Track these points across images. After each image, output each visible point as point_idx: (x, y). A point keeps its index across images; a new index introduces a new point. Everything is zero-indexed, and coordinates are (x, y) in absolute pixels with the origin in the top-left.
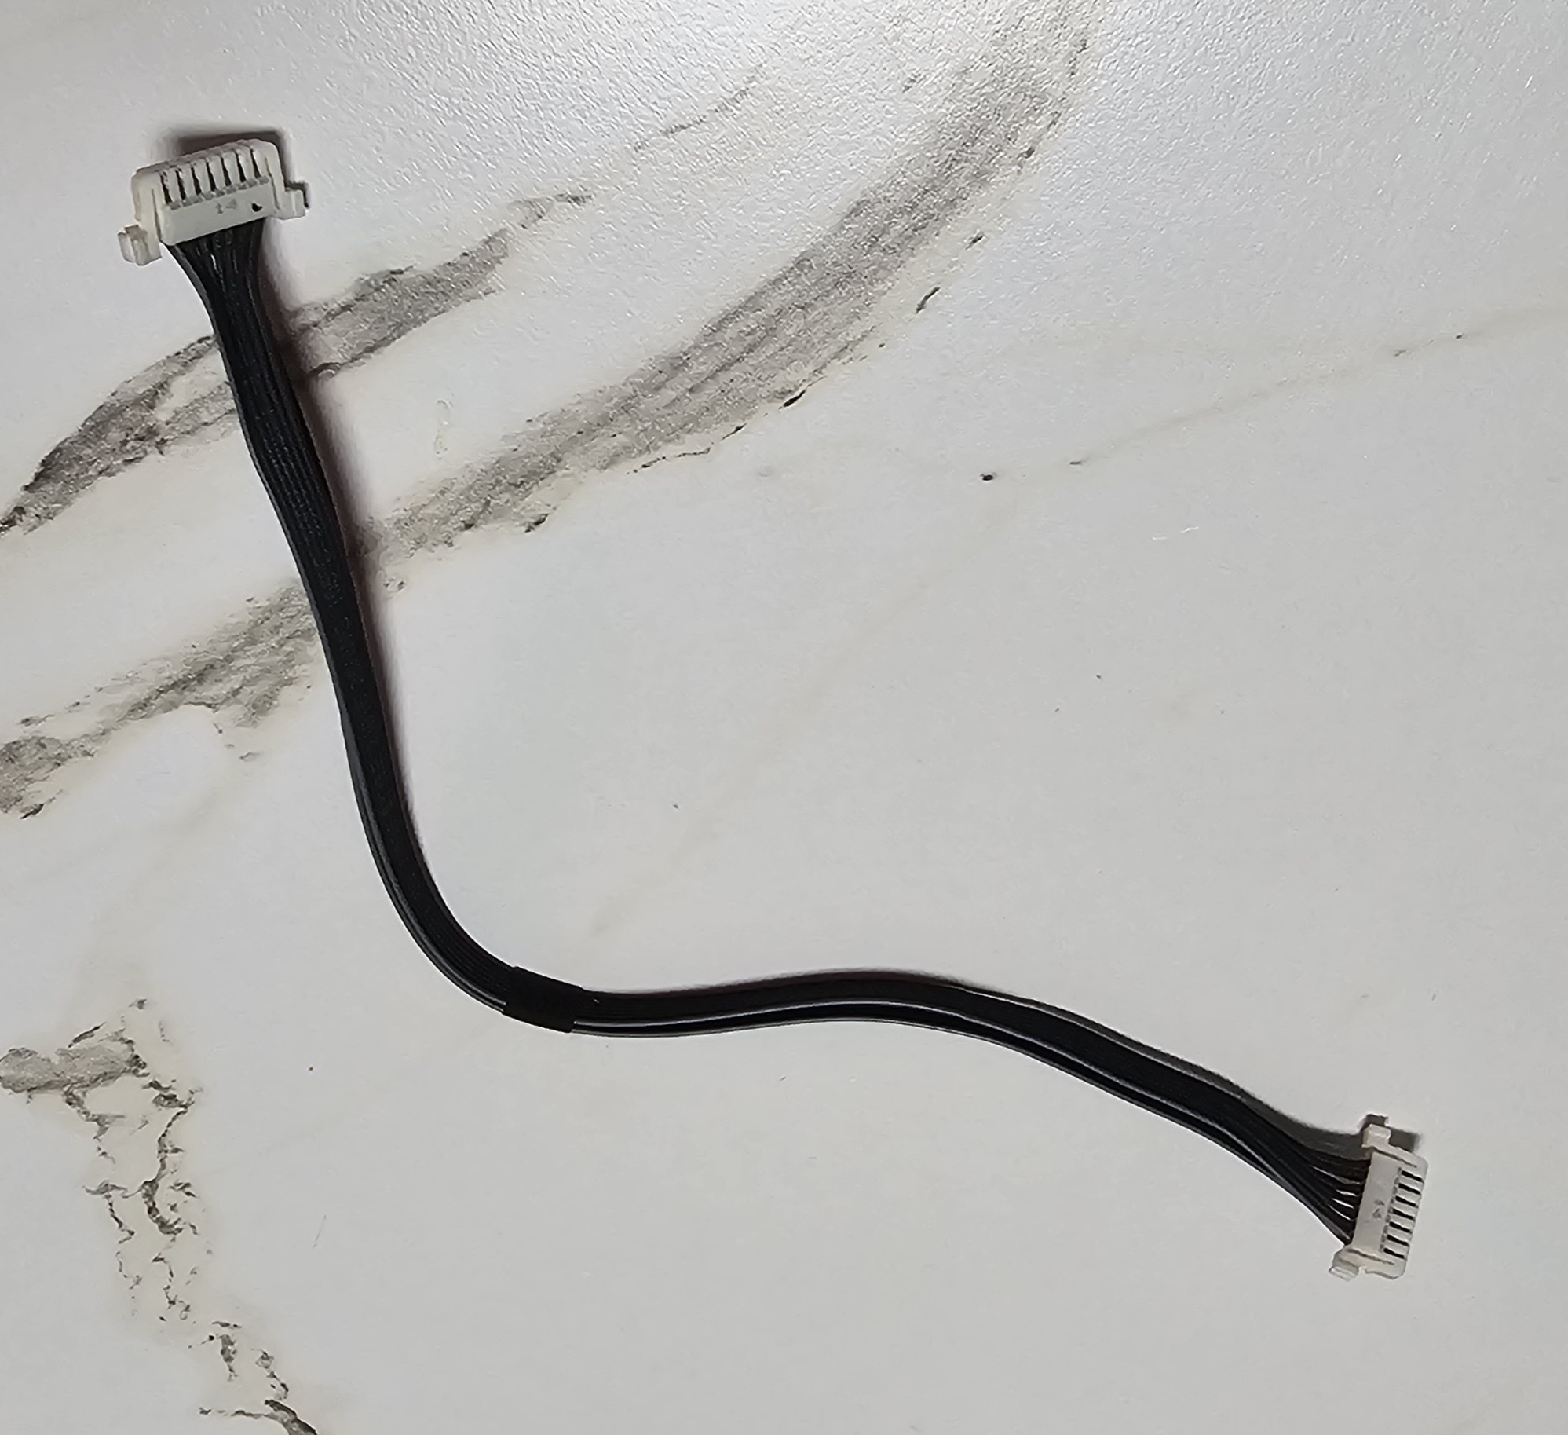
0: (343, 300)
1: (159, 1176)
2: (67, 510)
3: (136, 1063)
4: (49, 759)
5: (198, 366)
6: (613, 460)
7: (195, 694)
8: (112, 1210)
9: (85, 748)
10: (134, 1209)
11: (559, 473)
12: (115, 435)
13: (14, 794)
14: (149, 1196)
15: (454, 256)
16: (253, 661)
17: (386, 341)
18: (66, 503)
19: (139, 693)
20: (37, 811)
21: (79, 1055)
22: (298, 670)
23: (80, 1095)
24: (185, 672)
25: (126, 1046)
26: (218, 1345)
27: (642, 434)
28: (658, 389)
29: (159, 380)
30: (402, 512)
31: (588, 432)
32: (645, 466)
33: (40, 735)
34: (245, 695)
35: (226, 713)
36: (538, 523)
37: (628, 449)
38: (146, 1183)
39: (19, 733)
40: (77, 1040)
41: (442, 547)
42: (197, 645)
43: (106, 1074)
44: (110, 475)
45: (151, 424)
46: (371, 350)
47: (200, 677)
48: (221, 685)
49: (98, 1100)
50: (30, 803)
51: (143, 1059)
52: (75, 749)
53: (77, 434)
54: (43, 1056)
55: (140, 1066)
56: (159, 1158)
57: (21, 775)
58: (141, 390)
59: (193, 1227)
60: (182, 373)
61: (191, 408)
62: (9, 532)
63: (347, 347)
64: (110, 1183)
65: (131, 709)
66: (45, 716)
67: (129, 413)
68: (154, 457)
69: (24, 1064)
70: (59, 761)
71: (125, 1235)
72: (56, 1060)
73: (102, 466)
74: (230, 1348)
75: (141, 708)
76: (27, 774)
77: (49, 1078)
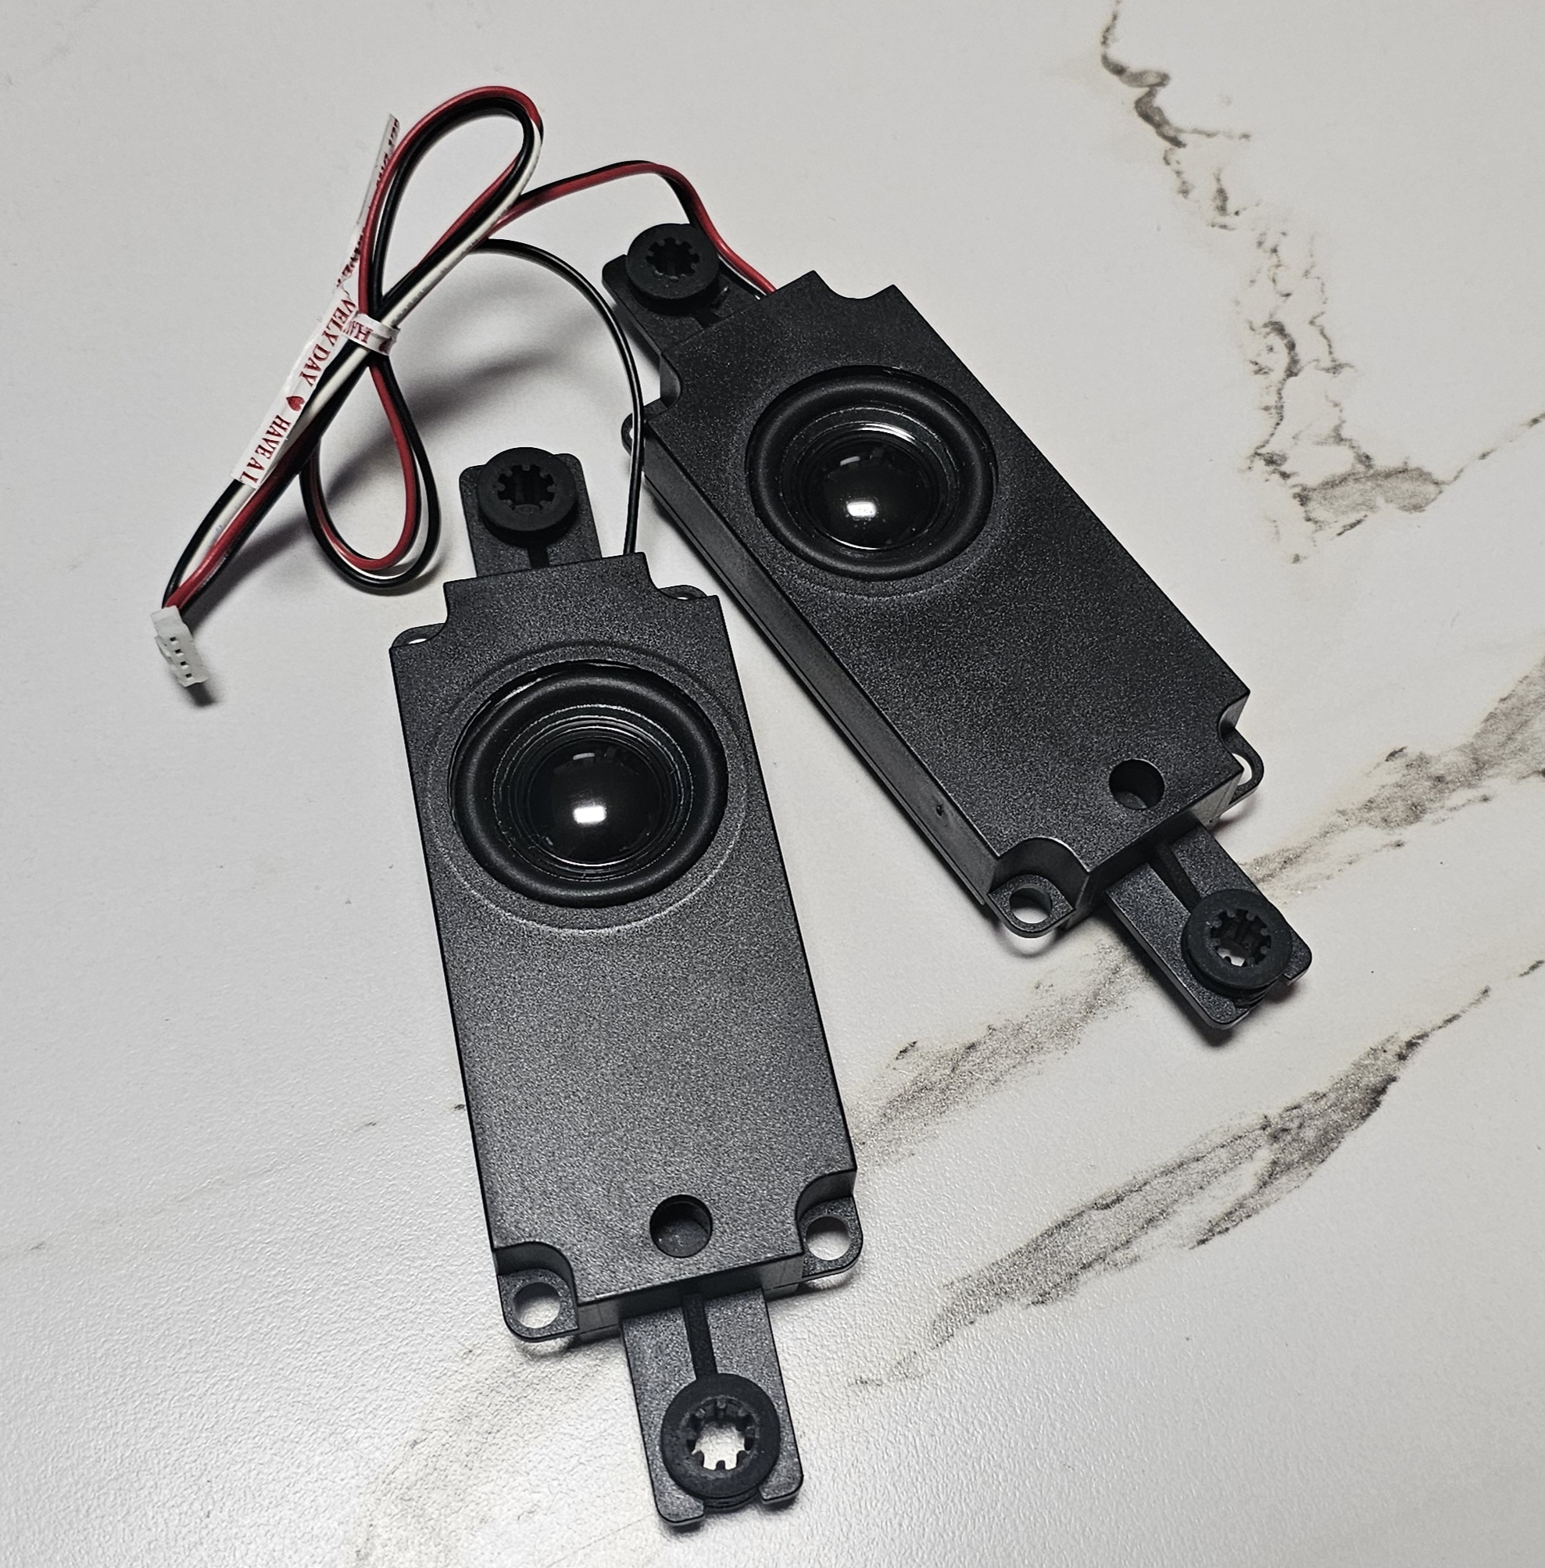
0: (1090, 1274)
1: (1283, 383)
2: (1356, 1058)
3: (1303, 499)
4: (1378, 807)
8: (1330, 346)
9: (1343, 818)
10: (1309, 347)
12: (1309, 1134)
13: (1413, 771)
14: (1294, 361)
15: (982, 1320)
17: (1049, 1233)
18: (1359, 1066)
20: (1392, 755)
21: (1355, 508)
23: (1358, 466)
25: (1313, 515)
26: (1231, 206)
29: (1267, 1190)
30: (1034, 1059)
33: (1387, 830)
36: (905, 1051)
38: (1296, 375)
39: (1408, 833)
40: (1359, 522)
41: (997, 1025)
43: (1332, 487)
44: (1316, 1093)
45: (1275, 1144)
46: (1064, 1224)
49: (1341, 461)
50: (1399, 762)
51: (1296, 502)
52: (1354, 817)
53: (1345, 1134)
54: (1391, 505)
55: (1299, 495)
56: (1283, 400)
57: (1406, 791)
58: (1284, 1179)
59: (1253, 330)
60: (1245, 1198)
61: (1237, 1162)
62: (1412, 1035)
63: (1087, 1226)
64: (1331, 375)
65: (1299, 859)
66: (1381, 850)
67: (1296, 1157)
68: (1273, 1113)
69: (1411, 497)
70: (1370, 805)
71: (1318, 321)
72: (1380, 501)
73: (1323, 1103)
74: (1219, 203)
75: (1291, 859)
76: (1400, 792)
77: (1387, 484)
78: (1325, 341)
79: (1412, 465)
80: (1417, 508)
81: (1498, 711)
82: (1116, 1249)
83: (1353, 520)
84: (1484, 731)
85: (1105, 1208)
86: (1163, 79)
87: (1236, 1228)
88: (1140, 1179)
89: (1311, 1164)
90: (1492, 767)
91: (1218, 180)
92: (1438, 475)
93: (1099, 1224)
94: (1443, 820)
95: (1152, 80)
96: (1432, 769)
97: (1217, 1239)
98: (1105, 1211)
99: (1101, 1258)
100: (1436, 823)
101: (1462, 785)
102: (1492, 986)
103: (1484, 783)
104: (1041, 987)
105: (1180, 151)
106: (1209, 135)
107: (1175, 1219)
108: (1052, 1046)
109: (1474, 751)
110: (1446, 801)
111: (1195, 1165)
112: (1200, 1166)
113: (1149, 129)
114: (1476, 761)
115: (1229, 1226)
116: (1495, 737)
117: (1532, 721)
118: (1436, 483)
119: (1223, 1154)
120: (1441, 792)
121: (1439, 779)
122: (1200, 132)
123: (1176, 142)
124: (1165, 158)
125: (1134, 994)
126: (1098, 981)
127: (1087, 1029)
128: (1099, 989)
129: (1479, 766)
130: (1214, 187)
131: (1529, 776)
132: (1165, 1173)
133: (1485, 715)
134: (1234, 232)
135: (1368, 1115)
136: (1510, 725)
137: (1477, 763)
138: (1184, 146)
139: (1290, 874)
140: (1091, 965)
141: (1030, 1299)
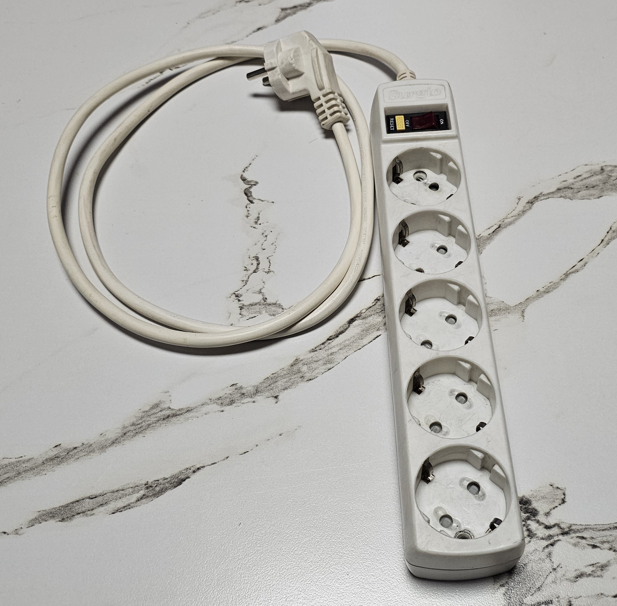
0: (79, 516)
1: (251, 274)
2: (181, 470)
3: (241, 308)
4: (222, 399)
5: (126, 504)
6: (29, 460)
7: (172, 412)
8: (270, 265)
9: (210, 401)
10: (264, 264)
11: (45, 458)
12: (157, 489)
13: (236, 391)
14: (257, 268)
15: (44, 523)
16: (152, 419)
17: (73, 503)
18: (181, 472)
19: (188, 415)
20: (233, 385)
21: (255, 313)
22: (141, 415)
23: (262, 301)
24: (172, 419)
25: (242, 313)
26: (259, 222)
27: (18, 466)
28: (8, 478)
29: (138, 502)
30: (91, 455)
31: (32, 469)
32: (22, 457)
33: (221, 407)
34: (159, 409)
35: (166, 406)
36: (56, 446)
37: (24, 463)
38: (256, 272)
39: (227, 408)
40: (255, 317)
41: (85, 443)
42: (165, 426)
43: (252, 306)
44: (165, 478)
45: (147, 490)
46: (77, 501)
47: (168, 417)
48: (164, 414)
49: (258, 298)
50: (234, 387)
51: (239, 309)
52: (213, 401)
53: (168, 491)
55: (241, 307)
56: (249, 279)
57: (232, 396)
58: (144, 500)
59: (249, 258)
60: (131, 503)
61: (134, 493)
62: (200, 466)
63: (84, 503)
64: (267, 273)
65: (192, 411)
66: (217, 412)
67: (151, 494)
68: (150, 481)
69: (273, 312)
70: (219, 398)
71: (269, 258)
72: (264, 312)
73: (166, 481)
74: (256, 221)
75: (189, 410)
76: (230, 396)
77: (268, 307)
79: (279, 303)
80: (274, 315)
81: (270, 377)
82: (89, 511)
83: (254, 316)
84: (263, 382)
85: (91, 499)
86: (256, 184)
87: (125, 511)
88: (105, 493)
90: (261, 393)
91: (259, 214)
92: (283, 307)
93: (87, 503)
94: (239, 406)
95: (253, 183)
96: (242, 391)
97: (118, 513)
99: (83, 512)
100: (236, 406)
101: (249, 396)
102: (230, 456)
103: (256, 397)
104: (102, 435)
105: (252, 205)
106: (263, 201)
107: (109, 505)
108: (97, 452)
109: (257, 387)
110: (242, 401)
111: (121, 492)
112: (123, 492)
113: (246, 197)
114: (257, 390)
115: (123, 510)
116: (265, 384)
117: (279, 382)
119: (131, 490)
120: (242, 398)
121: (243, 394)
122: (260, 200)
123: (252, 202)
124: (246, 206)
125: (127, 442)
126: (118, 436)
127: (109, 449)
128: (118, 438)
130: (257, 216)
131: (270, 397)
132: (112, 492)
133: (266, 377)
134: (256, 230)
135: (177, 487)
136: (272, 382)
138: (254, 203)
139: (187, 415)
140: (119, 431)
141: (59, 520)
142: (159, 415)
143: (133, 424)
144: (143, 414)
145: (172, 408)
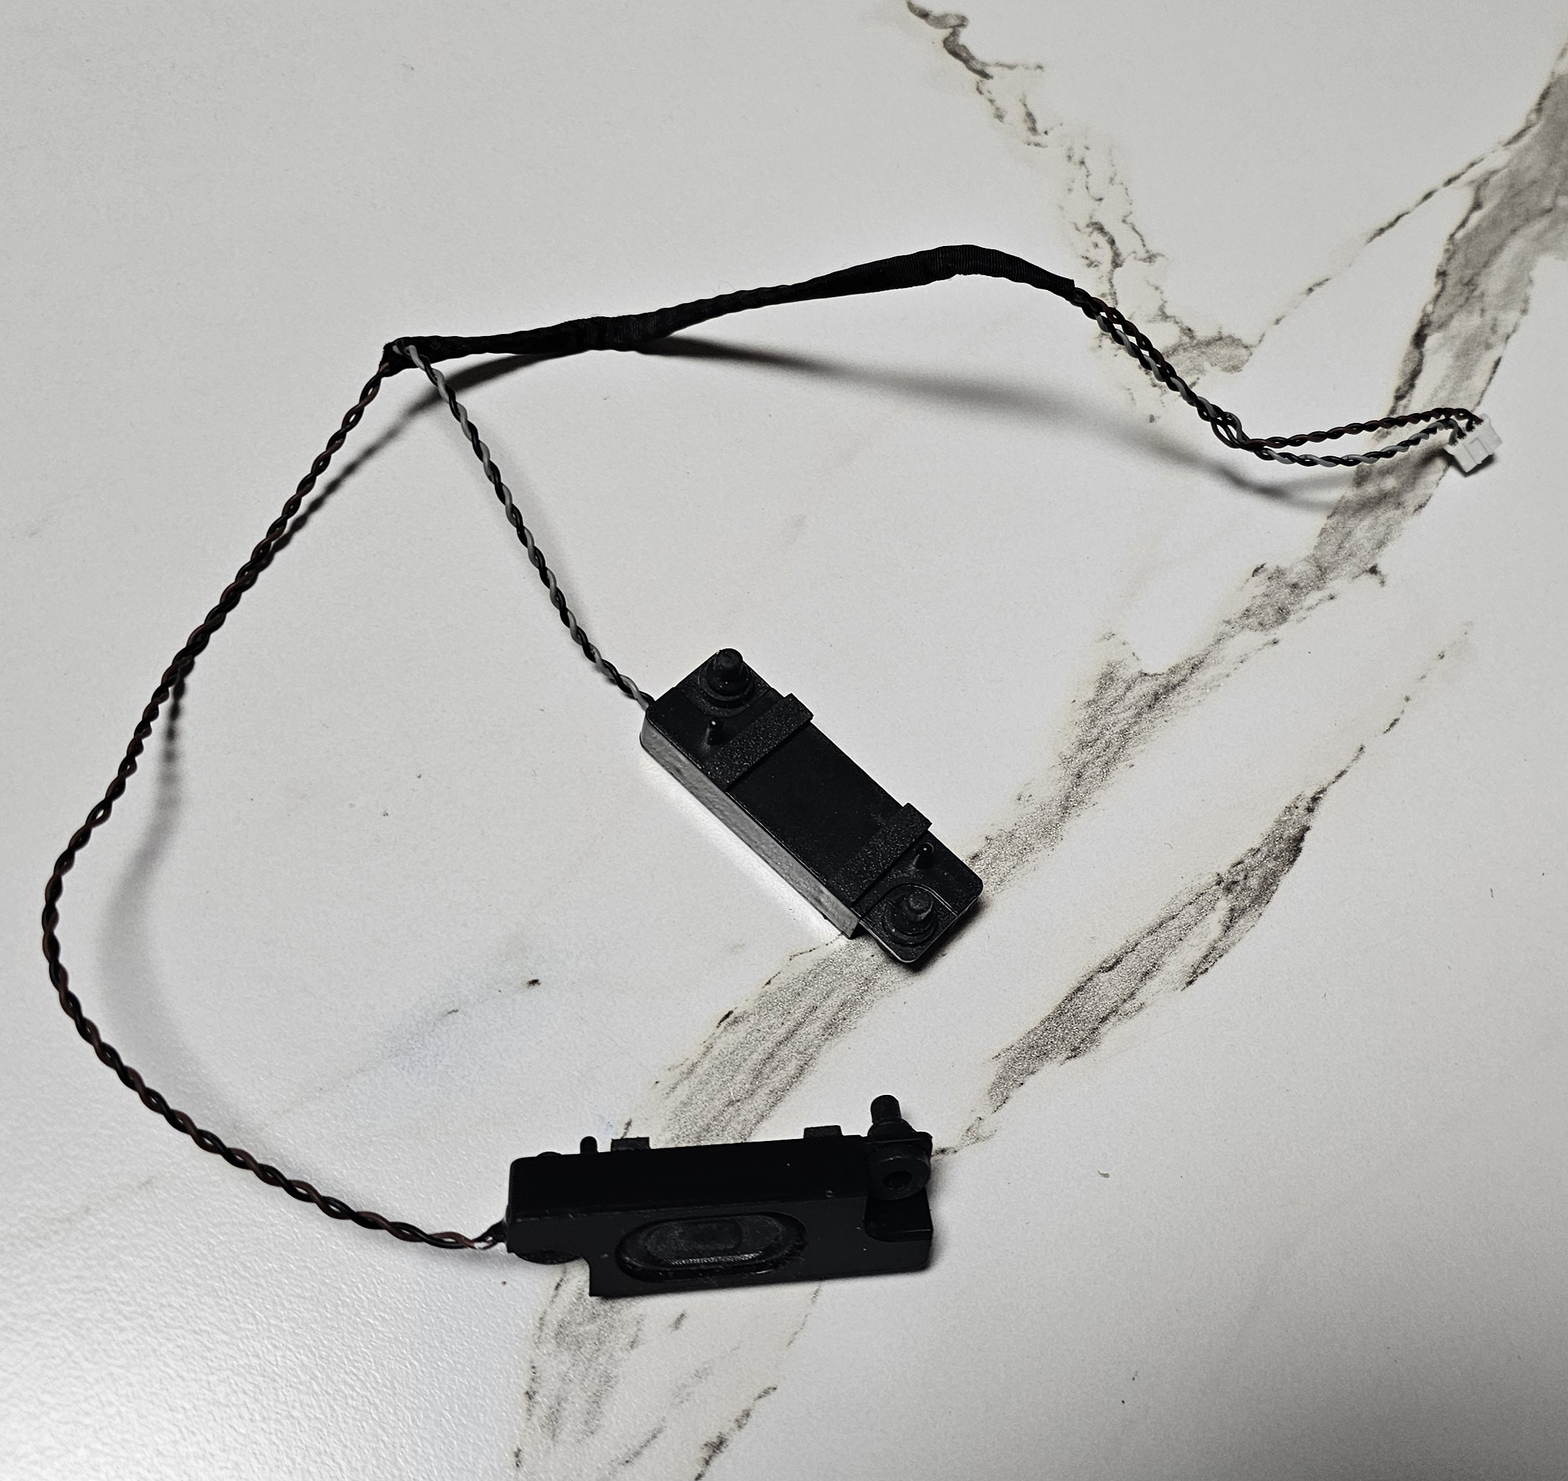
0: (1108, 1025)
1: (1112, 273)
2: (1277, 816)
4: (1254, 614)
5: (1204, 949)
7: (1158, 682)
8: (1142, 240)
9: (1230, 626)
10: (1127, 243)
12: (1254, 882)
13: (1274, 582)
14: (1116, 255)
15: (1032, 1080)
16: (1120, 717)
17: (1069, 999)
18: (1279, 822)
19: (1200, 677)
20: (1256, 571)
22: (1084, 714)
23: (1184, 338)
24: (1169, 699)
26: (1040, 127)
28: (844, 1004)
29: (1231, 934)
30: (1029, 858)
33: (1264, 632)
34: (1121, 685)
35: (1132, 671)
38: (1121, 266)
39: (1281, 632)
41: (993, 834)
42: (1165, 724)
44: (1252, 849)
45: (1230, 896)
46: (1079, 989)
47: (1156, 697)
48: (1141, 693)
49: (1170, 333)
50: (1262, 576)
52: (1237, 625)
53: (1281, 878)
54: (1216, 368)
56: (1115, 287)
57: (1272, 599)
58: (1242, 922)
59: (1077, 229)
60: (1216, 942)
61: (1204, 914)
62: (1314, 791)
63: (1098, 987)
64: (1148, 264)
65: (1203, 664)
66: (1263, 648)
67: (1247, 902)
68: (1223, 870)
69: (1229, 360)
70: (1247, 613)
71: (1129, 219)
72: (1207, 365)
73: (1259, 856)
74: (1030, 125)
75: (1196, 665)
76: (1268, 600)
77: (1209, 350)
78: (1137, 236)
79: (1225, 333)
80: (1235, 368)
81: (1328, 526)
82: (1125, 1001)
84: (1321, 544)
85: (1109, 970)
86: (962, 22)
87: (1213, 967)
88: (1132, 941)
89: (1259, 906)
90: (1332, 572)
91: (1025, 105)
92: (1247, 340)
93: (1107, 984)
94: (1304, 618)
95: (953, 22)
96: (1288, 579)
97: (1200, 978)
98: (1110, 972)
99: (1114, 1011)
100: (1298, 621)
101: (1313, 589)
102: (1364, 744)
103: (1328, 585)
104: (1022, 798)
105: (989, 82)
106: (1011, 67)
107: (1165, 968)
108: (1041, 846)
109: (1316, 560)
110: (1304, 603)
111: (1171, 923)
112: (1176, 922)
113: (959, 64)
114: (1319, 567)
115: (1206, 966)
116: (1330, 547)
117: (1355, 531)
118: (1246, 347)
119: (1192, 909)
120: (1298, 595)
121: (1295, 586)
122: (1001, 65)
123: (984, 75)
124: (978, 89)
125: (1097, 793)
126: (1066, 787)
127: (1067, 826)
128: (1069, 793)
129: (1322, 572)
130: (1023, 111)
131: (1360, 575)
132: (1150, 933)
133: (1319, 530)
134: (1045, 149)
135: (1294, 860)
136: (1339, 537)
137: (1320, 570)
138: (992, 77)
139: (1198, 677)
140: (1060, 772)
141: (1065, 1055)
142: (1133, 701)
143: (1083, 745)
144: (1090, 710)
145: (1151, 672)
